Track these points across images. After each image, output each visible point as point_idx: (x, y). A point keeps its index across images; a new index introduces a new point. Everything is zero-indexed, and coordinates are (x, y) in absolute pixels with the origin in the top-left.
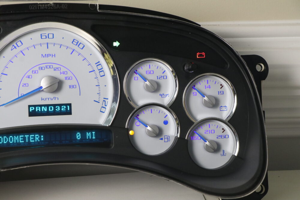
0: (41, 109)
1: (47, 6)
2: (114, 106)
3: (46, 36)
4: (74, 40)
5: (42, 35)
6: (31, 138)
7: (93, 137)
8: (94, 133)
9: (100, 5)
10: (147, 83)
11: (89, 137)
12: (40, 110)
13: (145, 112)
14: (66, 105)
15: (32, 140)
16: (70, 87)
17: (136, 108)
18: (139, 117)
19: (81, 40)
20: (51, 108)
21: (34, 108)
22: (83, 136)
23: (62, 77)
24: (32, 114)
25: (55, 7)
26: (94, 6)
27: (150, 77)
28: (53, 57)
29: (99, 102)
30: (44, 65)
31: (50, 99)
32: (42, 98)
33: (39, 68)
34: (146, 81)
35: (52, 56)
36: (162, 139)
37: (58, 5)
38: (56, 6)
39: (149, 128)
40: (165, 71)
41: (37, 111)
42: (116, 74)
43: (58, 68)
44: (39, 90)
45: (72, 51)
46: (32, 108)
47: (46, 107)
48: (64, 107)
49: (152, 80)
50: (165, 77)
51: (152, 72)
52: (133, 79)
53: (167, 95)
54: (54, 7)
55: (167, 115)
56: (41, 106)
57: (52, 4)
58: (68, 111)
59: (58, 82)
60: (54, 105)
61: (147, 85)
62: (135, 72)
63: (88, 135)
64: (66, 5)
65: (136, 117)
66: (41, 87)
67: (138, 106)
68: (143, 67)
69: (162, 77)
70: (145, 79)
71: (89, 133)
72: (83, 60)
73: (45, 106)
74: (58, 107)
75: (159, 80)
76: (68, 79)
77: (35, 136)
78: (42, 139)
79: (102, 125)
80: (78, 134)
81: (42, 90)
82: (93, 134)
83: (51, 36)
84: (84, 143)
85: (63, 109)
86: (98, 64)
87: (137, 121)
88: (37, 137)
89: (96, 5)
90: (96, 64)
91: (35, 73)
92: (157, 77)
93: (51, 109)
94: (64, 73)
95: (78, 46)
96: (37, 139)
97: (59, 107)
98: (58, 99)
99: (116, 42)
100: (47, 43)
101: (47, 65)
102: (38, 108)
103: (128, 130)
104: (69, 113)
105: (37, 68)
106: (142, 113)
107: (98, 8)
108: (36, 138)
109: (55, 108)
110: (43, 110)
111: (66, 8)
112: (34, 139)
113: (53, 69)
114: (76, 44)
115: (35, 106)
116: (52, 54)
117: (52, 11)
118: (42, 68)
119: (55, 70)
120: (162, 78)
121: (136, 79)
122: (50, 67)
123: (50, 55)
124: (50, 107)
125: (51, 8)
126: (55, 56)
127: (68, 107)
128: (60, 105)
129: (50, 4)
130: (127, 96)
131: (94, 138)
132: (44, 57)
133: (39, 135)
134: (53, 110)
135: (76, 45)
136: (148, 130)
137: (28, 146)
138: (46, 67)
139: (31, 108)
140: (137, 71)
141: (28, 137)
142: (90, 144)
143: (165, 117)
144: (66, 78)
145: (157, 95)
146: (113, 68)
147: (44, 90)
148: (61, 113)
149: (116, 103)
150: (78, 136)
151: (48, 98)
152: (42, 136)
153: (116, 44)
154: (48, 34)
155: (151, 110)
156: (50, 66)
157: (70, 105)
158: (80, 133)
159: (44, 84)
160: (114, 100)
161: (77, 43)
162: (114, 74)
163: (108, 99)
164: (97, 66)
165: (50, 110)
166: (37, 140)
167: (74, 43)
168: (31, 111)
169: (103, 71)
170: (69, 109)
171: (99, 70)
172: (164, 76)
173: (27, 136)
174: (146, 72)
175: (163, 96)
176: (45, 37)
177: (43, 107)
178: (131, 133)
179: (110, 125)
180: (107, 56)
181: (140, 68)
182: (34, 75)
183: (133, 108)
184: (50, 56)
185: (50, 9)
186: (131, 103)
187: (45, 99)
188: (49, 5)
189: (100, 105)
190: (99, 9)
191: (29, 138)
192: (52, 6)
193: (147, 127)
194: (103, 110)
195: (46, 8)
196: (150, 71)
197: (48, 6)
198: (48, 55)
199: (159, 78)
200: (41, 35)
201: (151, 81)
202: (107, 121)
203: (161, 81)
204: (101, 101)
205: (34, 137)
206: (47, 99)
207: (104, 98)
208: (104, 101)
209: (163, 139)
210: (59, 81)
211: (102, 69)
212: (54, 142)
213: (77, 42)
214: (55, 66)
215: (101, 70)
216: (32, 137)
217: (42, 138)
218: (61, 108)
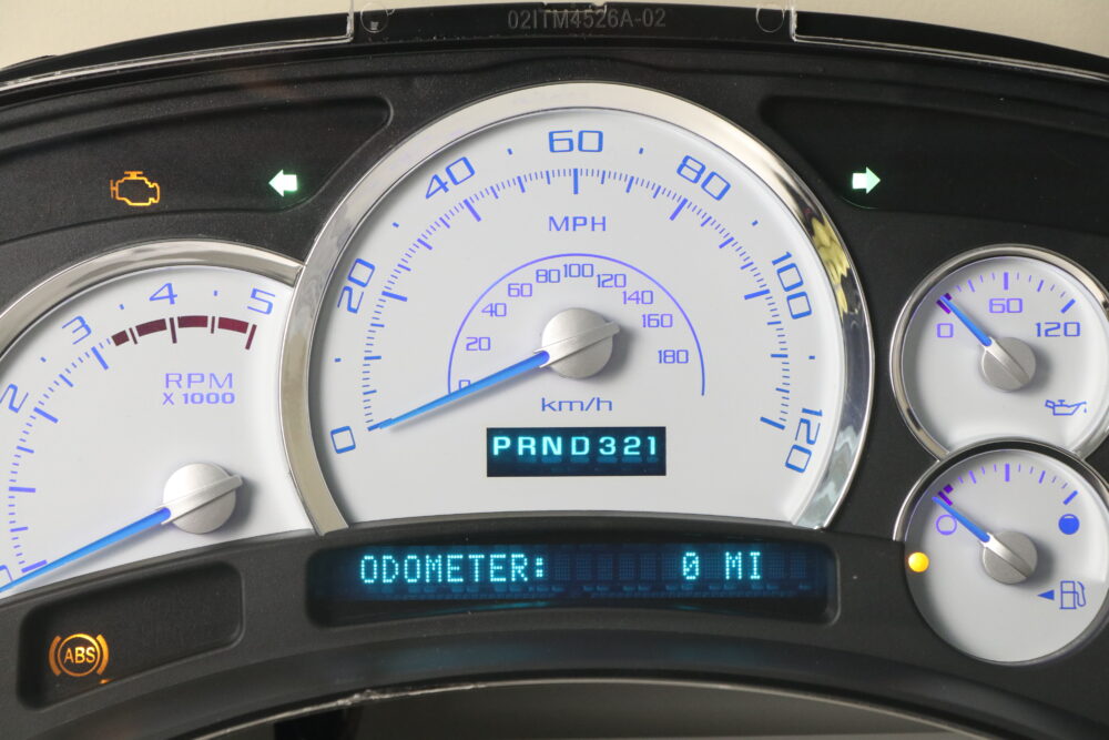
0: (539, 446)
1: (581, 15)
2: (847, 444)
3: (571, 141)
4: (687, 158)
5: (556, 136)
6: (493, 567)
7: (752, 572)
8: (755, 555)
9: (801, 15)
10: (994, 350)
11: (734, 571)
12: (533, 452)
13: (978, 473)
14: (643, 432)
15: (498, 574)
16: (663, 357)
17: (943, 455)
18: (950, 496)
19: (714, 160)
20: (580, 446)
21: (508, 442)
22: (712, 566)
23: (630, 315)
24: (502, 466)
25: (613, 21)
26: (775, 19)
27: (1004, 325)
28: (598, 228)
29: (782, 427)
30: (559, 264)
31: (576, 406)
32: (543, 400)
33: (538, 276)
34: (987, 344)
35: (593, 224)
36: (1050, 595)
37: (626, 12)
38: (620, 16)
39: (994, 545)
40: (1072, 302)
41: (521, 452)
42: (861, 311)
43: (614, 277)
44: (536, 364)
45: (678, 205)
46: (502, 443)
47: (559, 440)
48: (632, 442)
49: (1013, 340)
50: (1072, 329)
51: (1014, 306)
52: (931, 332)
53: (1078, 405)
54: (609, 21)
55: (1075, 493)
56: (538, 433)
57: (602, 7)
58: (650, 460)
59: (615, 338)
60: (595, 433)
61: (990, 358)
62: (940, 303)
63: (732, 562)
64: (661, 13)
65: (941, 494)
66: (544, 355)
67: (949, 448)
68: (976, 282)
69: (1059, 327)
70: (984, 336)
71: (734, 554)
72: (721, 246)
73: (553, 432)
74: (609, 442)
75: (1044, 342)
76: (654, 323)
77: (509, 558)
78: (539, 573)
79: (794, 524)
80: (690, 560)
81: (548, 369)
82: (752, 558)
83: (590, 141)
84: (715, 599)
85: (631, 450)
86: (785, 263)
87: (941, 511)
88: (519, 562)
89: (788, 13)
90: (775, 262)
91: (520, 293)
92: (1039, 325)
93: (581, 449)
94: (638, 298)
95: (704, 186)
96: (517, 570)
97: (613, 441)
98: (610, 409)
99: (864, 171)
100: (576, 171)
101: (569, 260)
102: (527, 442)
103: (903, 550)
104: (655, 466)
105: (527, 275)
106: (967, 480)
107: (793, 26)
108: (515, 567)
109: (595, 446)
110: (545, 452)
111: (658, 23)
112: (506, 572)
113: (595, 278)
114: (693, 175)
115: (514, 433)
116: (593, 219)
117: (602, 36)
118: (548, 275)
119: (601, 284)
120: (1061, 331)
121: (945, 331)
122: (581, 272)
123: (585, 219)
124: (574, 440)
125: (598, 25)
126: (604, 224)
127: (652, 440)
128: (620, 433)
129: (594, 8)
130: (903, 406)
131: (755, 576)
132: (558, 229)
133: (526, 556)
134: (586, 450)
135: (696, 181)
136: (991, 554)
137: (481, 598)
138: (568, 268)
139: (496, 440)
140: (948, 297)
141: (480, 561)
142: (741, 601)
143: (1066, 502)
144: (647, 320)
145: (1034, 404)
146: (847, 282)
147: (553, 366)
148: (619, 467)
149: (857, 430)
150: (690, 565)
151: (571, 403)
152: (539, 562)
153: (865, 181)
154: (581, 134)
155: (1007, 467)
156: (581, 268)
157: (660, 433)
158: (699, 554)
159: (556, 341)
160: (849, 419)
161: (699, 174)
162: (851, 308)
163: (819, 414)
164: (780, 271)
165: (574, 452)
166: (518, 576)
167: (685, 171)
168: (496, 452)
169: (803, 294)
170: (653, 451)
171: (787, 289)
172: (1066, 325)
173: (476, 557)
174: (991, 304)
175: (1058, 410)
176: (566, 145)
177: (547, 440)
178: (916, 562)
179: (826, 524)
180: (826, 231)
181: (965, 288)
182: (513, 303)
183: (925, 457)
184: (585, 223)
185: (595, 30)
186: (921, 435)
187: (556, 406)
188: (590, 11)
189: (787, 438)
190: (798, 31)
191: (485, 565)
192: (600, 15)
193: (986, 539)
194: (798, 459)
195: (578, 24)
196: (1008, 301)
197: (586, 17)
198: (574, 223)
199: (1047, 331)
200: (551, 134)
201: (1009, 345)
202: (813, 509)
203: (1054, 346)
204: (792, 422)
205: (506, 563)
206: (565, 406)
207: (805, 411)
208: (802, 421)
209: (1057, 595)
210: (617, 331)
211: (801, 284)
212: (586, 589)
213: (698, 168)
214: (602, 267)
215: (796, 291)
216: (497, 562)
217: (540, 567)
218: (620, 445)
